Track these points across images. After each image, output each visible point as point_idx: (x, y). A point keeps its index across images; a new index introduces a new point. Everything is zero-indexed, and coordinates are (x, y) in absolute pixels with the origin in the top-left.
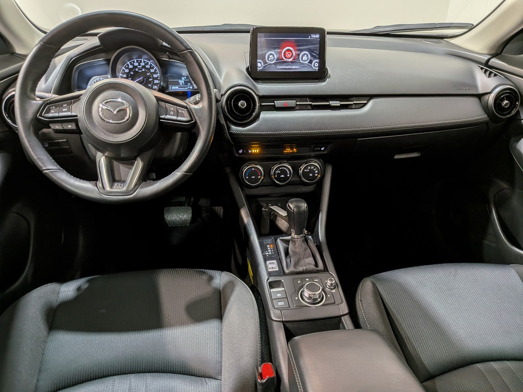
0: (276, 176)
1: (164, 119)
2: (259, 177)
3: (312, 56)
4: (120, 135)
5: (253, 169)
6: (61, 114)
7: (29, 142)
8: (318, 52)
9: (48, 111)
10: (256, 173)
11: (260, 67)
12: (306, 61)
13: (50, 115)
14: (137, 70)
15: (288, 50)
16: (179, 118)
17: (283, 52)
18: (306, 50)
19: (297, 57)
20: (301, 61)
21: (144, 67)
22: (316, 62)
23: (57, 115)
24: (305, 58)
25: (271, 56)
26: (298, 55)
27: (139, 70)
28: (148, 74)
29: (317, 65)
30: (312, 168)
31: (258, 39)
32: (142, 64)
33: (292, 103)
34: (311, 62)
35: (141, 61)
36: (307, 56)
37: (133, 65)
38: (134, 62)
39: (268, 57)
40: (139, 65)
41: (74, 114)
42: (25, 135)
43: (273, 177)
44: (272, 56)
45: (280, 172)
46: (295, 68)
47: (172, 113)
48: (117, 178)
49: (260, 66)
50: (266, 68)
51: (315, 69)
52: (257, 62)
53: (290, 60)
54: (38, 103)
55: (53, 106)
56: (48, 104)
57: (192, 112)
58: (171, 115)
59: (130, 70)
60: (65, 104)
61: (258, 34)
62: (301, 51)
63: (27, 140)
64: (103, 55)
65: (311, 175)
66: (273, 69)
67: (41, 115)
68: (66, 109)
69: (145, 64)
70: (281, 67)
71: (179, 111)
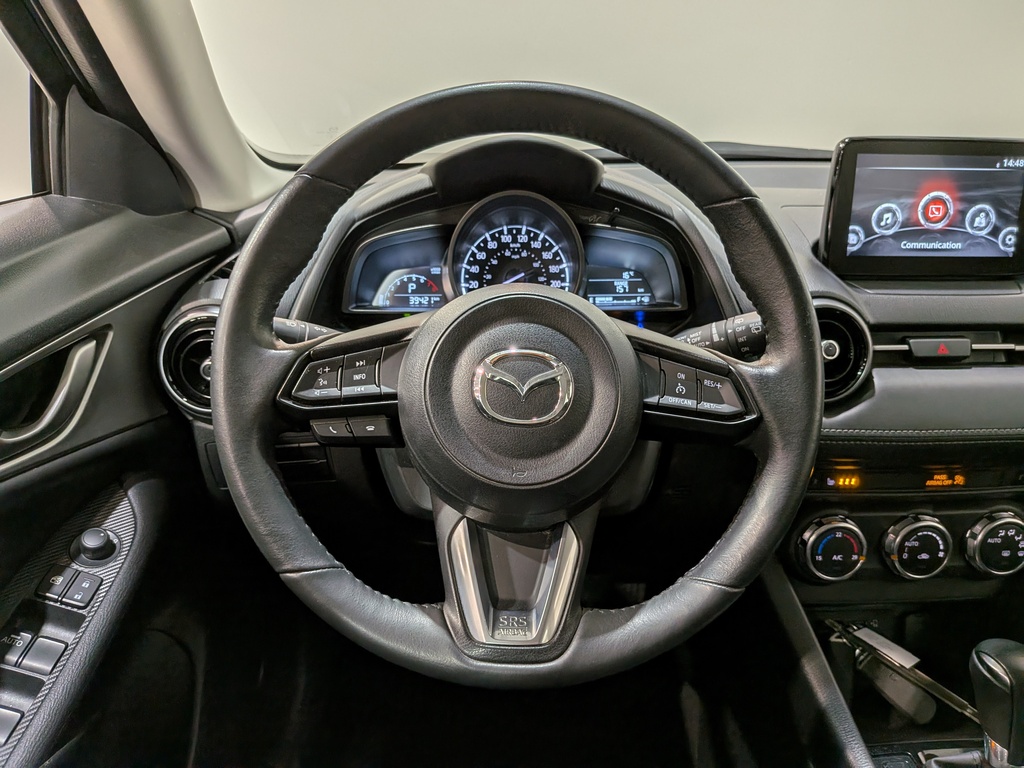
0: (905, 556)
1: (657, 407)
2: (855, 557)
3: (1000, 215)
4: (532, 463)
5: (839, 535)
6: (348, 391)
7: (246, 478)
8: (1016, 207)
9: (310, 383)
10: (846, 544)
11: (854, 245)
12: (981, 229)
13: (317, 393)
14: (508, 253)
15: (937, 200)
16: (706, 406)
17: (922, 204)
18: (983, 200)
19: (959, 217)
20: (969, 230)
21: (526, 246)
22: (1011, 233)
23: (334, 392)
24: (980, 221)
25: (886, 216)
26: (963, 213)
27: (513, 253)
28: (536, 265)
29: (1012, 240)
30: (1012, 533)
31: (857, 170)
32: (523, 238)
33: (960, 345)
34: (995, 232)
35: (519, 231)
36: (987, 215)
37: (498, 240)
38: (501, 233)
39: (880, 219)
40: (515, 240)
41: (385, 389)
42: (236, 456)
43: (895, 558)
44: (889, 215)
45: (916, 544)
46: (954, 247)
47: (680, 388)
48: (502, 594)
49: (855, 240)
50: (871, 246)
51: (1006, 253)
52: (846, 232)
53: (939, 226)
54: (282, 357)
55: (323, 366)
56: (309, 359)
57: (747, 385)
58: (680, 395)
59: (491, 253)
60: (360, 358)
61: (859, 156)
62: (973, 201)
63: (242, 473)
64: (431, 213)
65: (1006, 554)
66: (887, 251)
67: (288, 394)
68: (362, 376)
69: (530, 239)
70: (910, 245)
71: (706, 382)
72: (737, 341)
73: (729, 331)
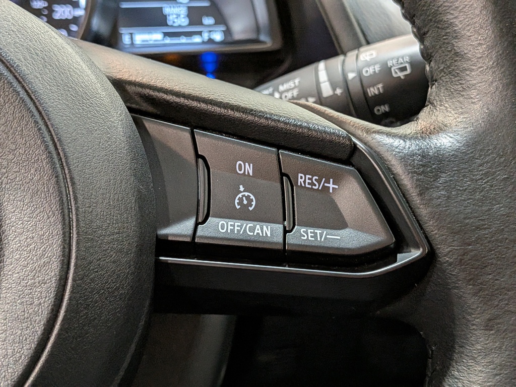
16: (306, 236)
47: (243, 196)
58: (244, 215)
71: (302, 179)
72: (365, 93)
73: (351, 76)
